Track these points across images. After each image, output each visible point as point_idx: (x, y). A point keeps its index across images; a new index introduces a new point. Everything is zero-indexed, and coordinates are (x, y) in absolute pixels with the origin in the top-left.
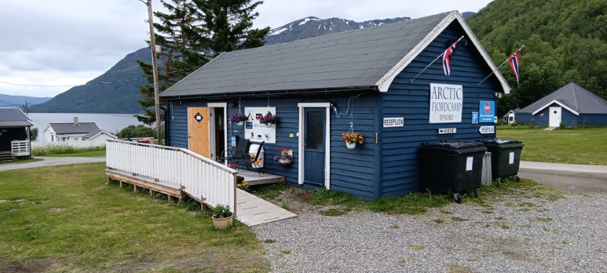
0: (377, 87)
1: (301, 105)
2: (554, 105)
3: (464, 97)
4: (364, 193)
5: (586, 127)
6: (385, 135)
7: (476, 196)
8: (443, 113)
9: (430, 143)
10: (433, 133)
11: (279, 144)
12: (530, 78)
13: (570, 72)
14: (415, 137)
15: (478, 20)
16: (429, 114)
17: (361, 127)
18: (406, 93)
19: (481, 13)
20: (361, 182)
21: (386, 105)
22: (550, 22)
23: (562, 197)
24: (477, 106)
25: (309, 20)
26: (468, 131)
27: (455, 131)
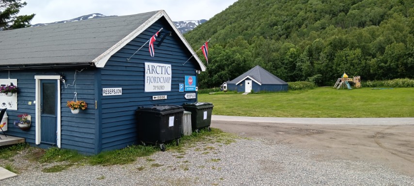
0: (94, 64)
1: (37, 78)
2: (248, 79)
3: (172, 73)
4: (87, 150)
5: (265, 92)
6: (104, 102)
7: (177, 145)
8: (156, 84)
9: (145, 107)
10: (148, 99)
11: (20, 110)
12: (236, 62)
13: (257, 59)
14: (132, 103)
15: (208, 25)
16: (144, 85)
17: (85, 96)
18: (124, 69)
19: (211, 21)
20: (85, 141)
21: (104, 78)
22: (249, 29)
23: (234, 141)
24: (183, 80)
25: (96, 15)
26: (176, 97)
27: (166, 97)
